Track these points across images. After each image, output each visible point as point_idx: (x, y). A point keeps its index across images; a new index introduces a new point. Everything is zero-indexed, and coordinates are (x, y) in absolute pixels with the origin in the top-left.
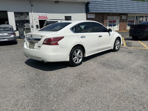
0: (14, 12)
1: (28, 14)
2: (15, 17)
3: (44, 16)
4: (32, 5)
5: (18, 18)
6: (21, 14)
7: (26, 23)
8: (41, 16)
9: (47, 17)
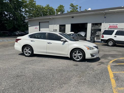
0: (92, 24)
1: (101, 24)
2: (92, 27)
3: (114, 25)
4: (105, 17)
5: (94, 27)
6: (96, 24)
7: (98, 31)
8: (111, 25)
9: (117, 26)
